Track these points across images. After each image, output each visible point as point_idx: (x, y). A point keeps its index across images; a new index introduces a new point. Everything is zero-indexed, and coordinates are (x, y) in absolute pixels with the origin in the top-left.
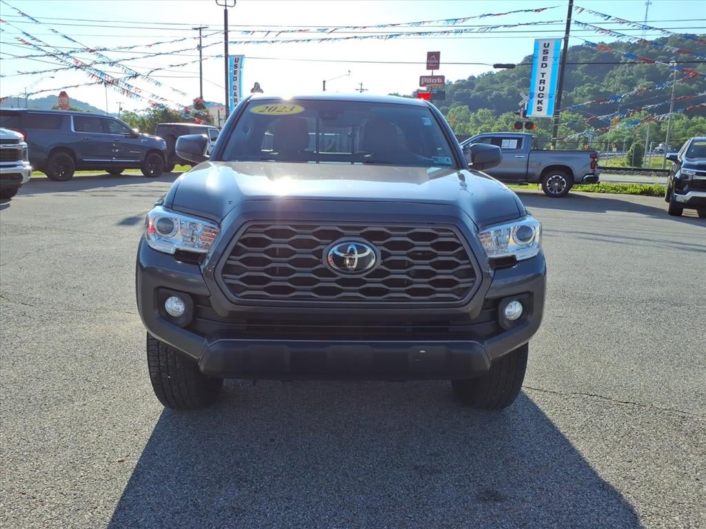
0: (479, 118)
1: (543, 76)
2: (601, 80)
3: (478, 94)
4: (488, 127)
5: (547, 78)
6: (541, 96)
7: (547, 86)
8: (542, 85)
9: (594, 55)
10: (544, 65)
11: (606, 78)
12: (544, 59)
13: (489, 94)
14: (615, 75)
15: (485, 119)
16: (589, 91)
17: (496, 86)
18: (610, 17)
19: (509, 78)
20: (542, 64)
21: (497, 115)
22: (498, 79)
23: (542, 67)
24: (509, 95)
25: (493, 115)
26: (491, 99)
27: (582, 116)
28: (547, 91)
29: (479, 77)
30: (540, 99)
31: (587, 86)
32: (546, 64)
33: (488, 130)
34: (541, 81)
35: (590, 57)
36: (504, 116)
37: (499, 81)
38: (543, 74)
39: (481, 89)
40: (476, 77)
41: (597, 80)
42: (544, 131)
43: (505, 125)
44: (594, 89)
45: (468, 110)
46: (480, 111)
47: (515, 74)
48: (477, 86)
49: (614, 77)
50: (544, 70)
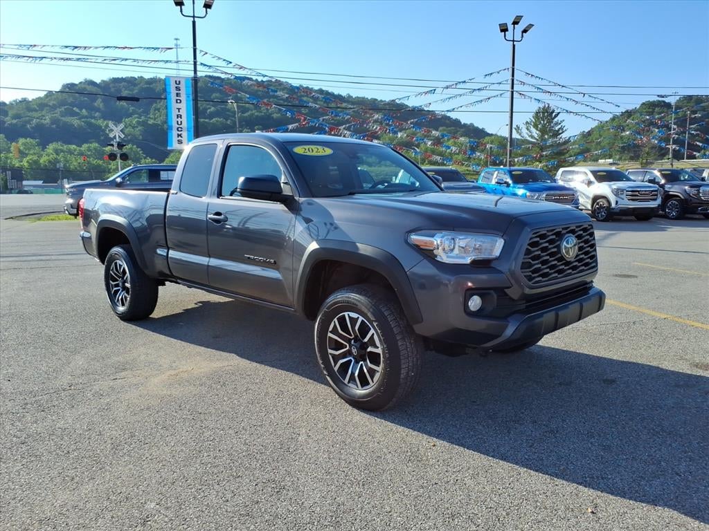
0: (22, 148)
1: (179, 111)
2: (147, 112)
3: (14, 121)
4: (35, 158)
5: (183, 112)
6: (180, 129)
7: (184, 119)
8: (179, 120)
9: (137, 88)
10: (179, 101)
11: (152, 111)
12: (178, 95)
13: (29, 122)
14: (160, 109)
15: (29, 149)
16: (138, 123)
17: (35, 114)
18: (231, 63)
19: (50, 106)
20: (177, 100)
21: (44, 145)
22: (36, 106)
23: (177, 102)
24: (52, 124)
25: (38, 145)
26: (32, 128)
27: (135, 146)
28: (184, 125)
29: (11, 104)
30: (180, 133)
31: (135, 118)
32: (181, 101)
33: (36, 162)
34: (177, 115)
35: (132, 90)
36: (51, 148)
37: (37, 108)
38: (179, 109)
39: (17, 116)
40: (8, 103)
41: (143, 112)
42: (101, 162)
43: (55, 156)
44: (143, 121)
45: (6, 140)
46: (22, 141)
47: (55, 103)
48: (11, 113)
49: (158, 110)
50: (179, 106)
